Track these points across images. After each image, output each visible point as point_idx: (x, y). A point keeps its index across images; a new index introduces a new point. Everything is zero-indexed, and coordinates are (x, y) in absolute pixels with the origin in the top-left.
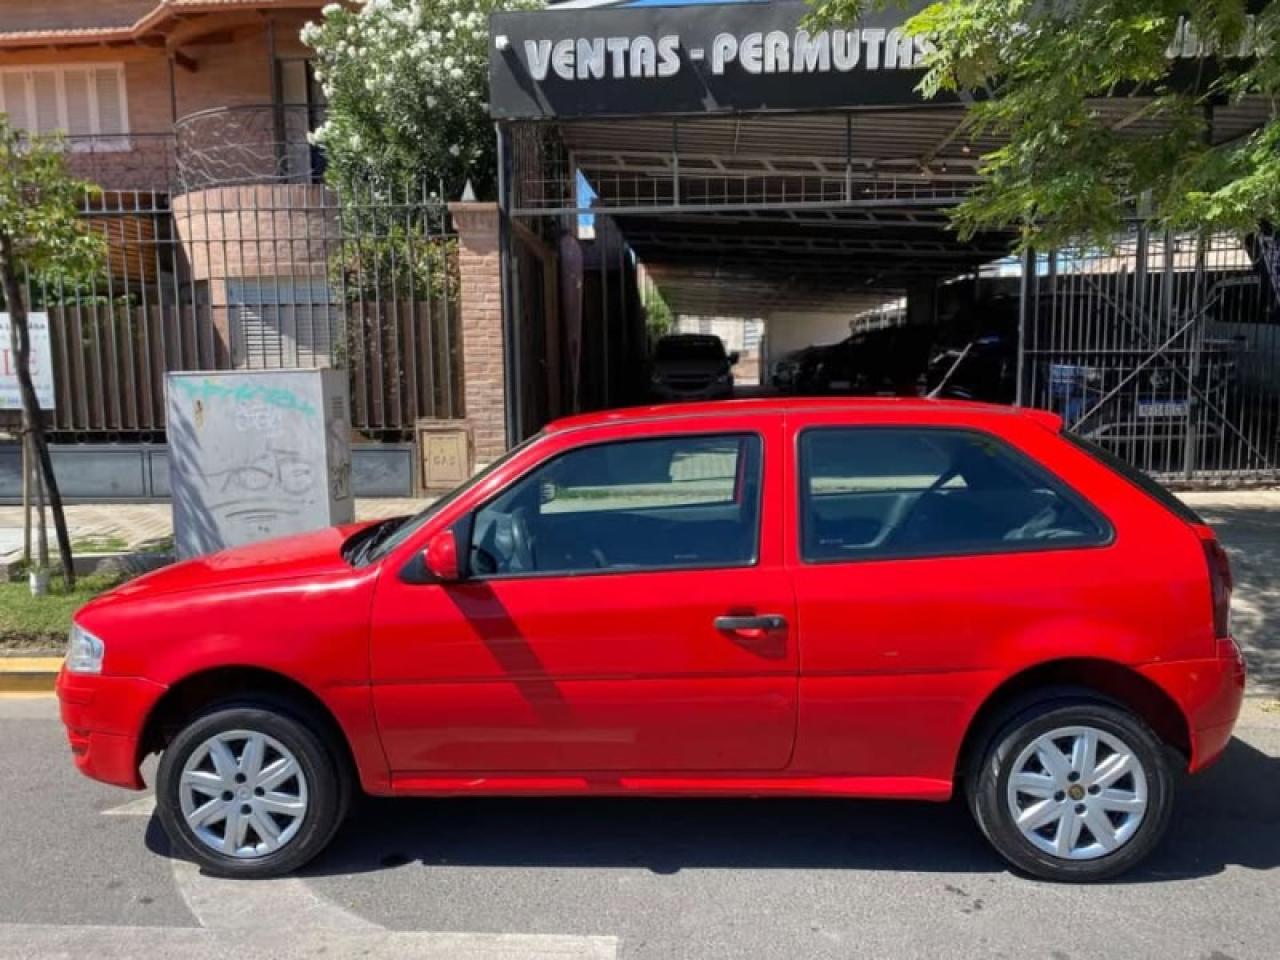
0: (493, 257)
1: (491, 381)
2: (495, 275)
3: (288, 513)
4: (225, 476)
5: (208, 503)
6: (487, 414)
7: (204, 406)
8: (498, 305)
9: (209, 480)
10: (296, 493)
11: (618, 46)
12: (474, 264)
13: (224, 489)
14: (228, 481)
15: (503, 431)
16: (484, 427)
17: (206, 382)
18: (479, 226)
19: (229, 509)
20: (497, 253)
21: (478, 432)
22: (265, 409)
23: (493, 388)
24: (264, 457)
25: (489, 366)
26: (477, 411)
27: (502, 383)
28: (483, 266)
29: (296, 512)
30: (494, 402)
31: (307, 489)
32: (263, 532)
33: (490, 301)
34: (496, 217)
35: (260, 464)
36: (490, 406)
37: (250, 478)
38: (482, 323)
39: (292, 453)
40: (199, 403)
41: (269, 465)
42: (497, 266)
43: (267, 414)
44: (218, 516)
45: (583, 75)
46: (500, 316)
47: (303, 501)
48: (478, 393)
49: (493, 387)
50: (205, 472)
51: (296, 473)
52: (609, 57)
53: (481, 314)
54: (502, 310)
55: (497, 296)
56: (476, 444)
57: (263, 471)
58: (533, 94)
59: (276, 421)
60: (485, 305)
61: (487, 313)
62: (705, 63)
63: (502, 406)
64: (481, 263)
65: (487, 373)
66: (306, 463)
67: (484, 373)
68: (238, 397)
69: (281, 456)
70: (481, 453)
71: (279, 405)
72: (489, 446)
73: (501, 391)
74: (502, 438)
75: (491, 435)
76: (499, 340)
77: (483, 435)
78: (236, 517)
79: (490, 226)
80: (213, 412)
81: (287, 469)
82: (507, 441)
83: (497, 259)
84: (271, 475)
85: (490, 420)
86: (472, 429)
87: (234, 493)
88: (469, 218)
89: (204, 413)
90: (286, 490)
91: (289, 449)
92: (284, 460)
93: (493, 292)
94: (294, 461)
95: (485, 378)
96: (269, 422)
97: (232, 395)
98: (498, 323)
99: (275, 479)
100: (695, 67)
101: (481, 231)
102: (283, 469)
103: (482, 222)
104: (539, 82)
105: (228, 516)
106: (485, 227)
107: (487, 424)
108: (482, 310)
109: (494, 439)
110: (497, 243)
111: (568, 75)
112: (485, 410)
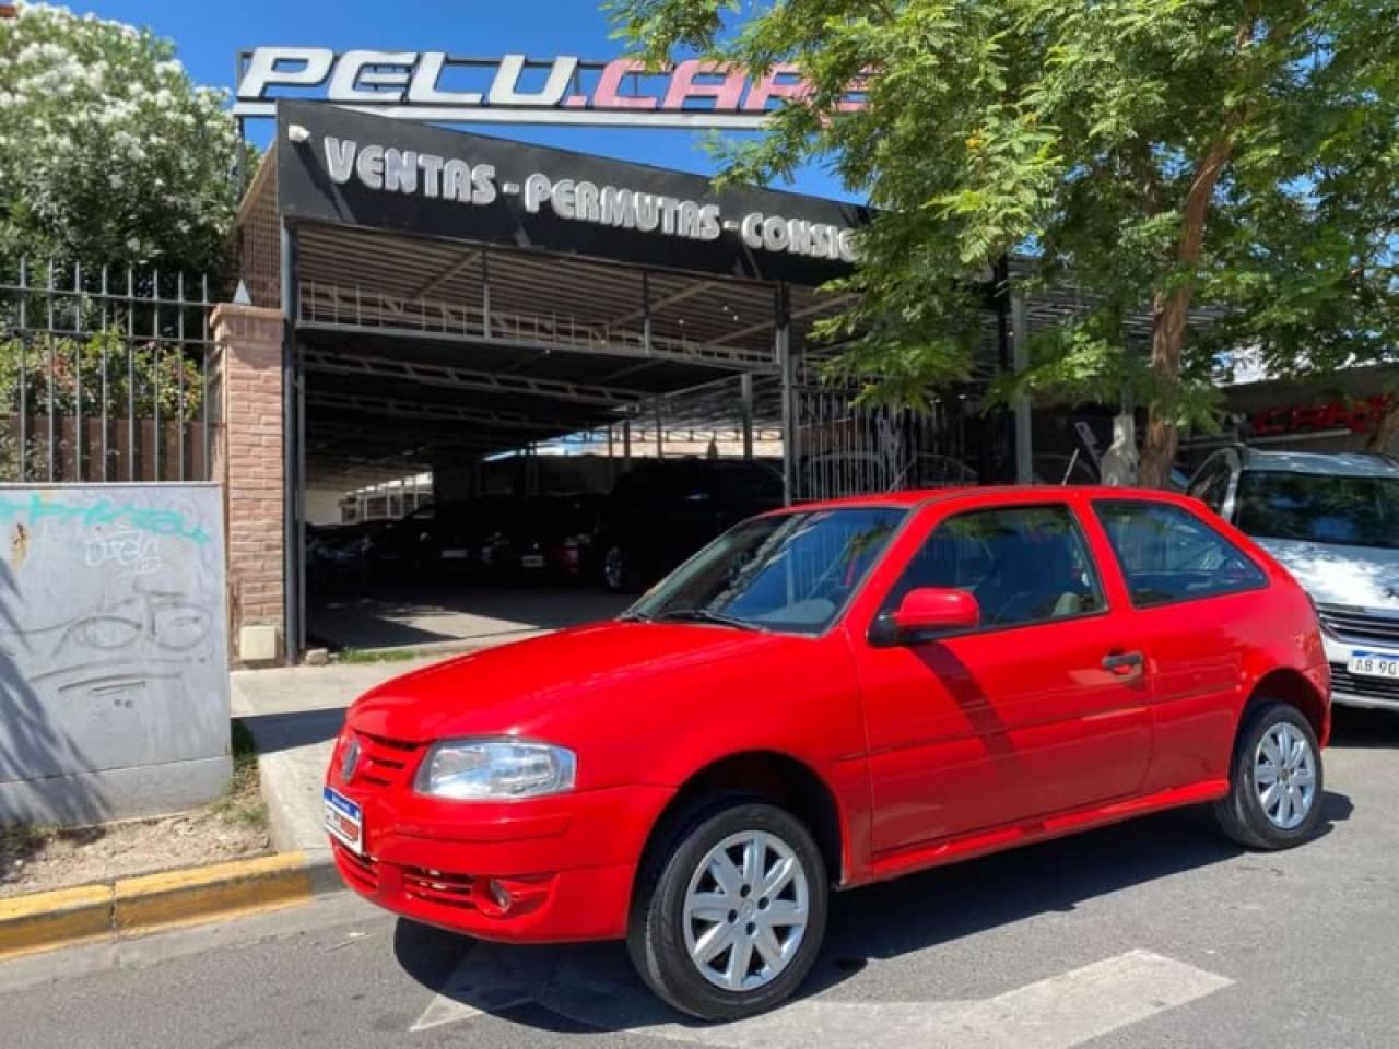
0: (275, 371)
1: (266, 521)
2: (276, 394)
3: (166, 677)
4: (59, 633)
5: (26, 674)
6: (259, 564)
7: (28, 531)
8: (279, 430)
9: (30, 638)
10: (178, 649)
11: (431, 164)
12: (249, 379)
13: (57, 650)
14: (65, 638)
15: (281, 584)
16: (257, 580)
17: (36, 498)
18: (258, 335)
19: (61, 681)
20: (279, 369)
21: (244, 585)
22: (135, 536)
23: (268, 530)
24: (128, 602)
25: (264, 504)
26: (245, 559)
27: (281, 524)
28: (261, 382)
29: (177, 676)
30: (269, 548)
31: (195, 644)
32: (123, 707)
33: (267, 424)
34: (280, 327)
35: (122, 612)
36: (264, 553)
37: (105, 632)
38: (256, 450)
39: (175, 595)
40: (20, 528)
41: (138, 611)
42: (279, 384)
43: (138, 544)
44: (46, 693)
45: (391, 186)
46: (280, 443)
47: (188, 660)
48: (246, 537)
49: (270, 529)
50: (24, 627)
51: (180, 622)
52: (421, 173)
53: (255, 440)
54: (284, 436)
55: (278, 419)
56: (242, 601)
57: (126, 621)
58: (332, 198)
59: (151, 552)
60: (261, 429)
61: (264, 438)
62: (518, 198)
63: (280, 552)
64: (258, 378)
65: (262, 511)
66: (196, 607)
67: (257, 512)
68: (88, 520)
69: (156, 600)
70: (250, 613)
71: (156, 530)
72: (262, 603)
73: (279, 534)
74: (280, 592)
75: (263, 589)
76: (278, 471)
77: (253, 590)
78: (78, 692)
79: (273, 335)
80: (45, 540)
81: (165, 618)
82: (285, 596)
83: (279, 375)
84: (139, 626)
85: (263, 569)
86: (238, 583)
87: (76, 654)
88: (246, 323)
89: (28, 543)
90: (162, 645)
91: (170, 589)
92: (160, 605)
93: (273, 414)
94: (176, 605)
95: (256, 518)
96: (140, 555)
97: (80, 518)
98: (278, 452)
99: (145, 631)
100: (509, 202)
101: (261, 341)
102: (158, 618)
103: (263, 331)
104: (339, 185)
105: (61, 689)
106: (267, 337)
107: (259, 575)
108: (255, 434)
109: (267, 594)
110: (279, 356)
111: (375, 183)
112: (256, 557)
